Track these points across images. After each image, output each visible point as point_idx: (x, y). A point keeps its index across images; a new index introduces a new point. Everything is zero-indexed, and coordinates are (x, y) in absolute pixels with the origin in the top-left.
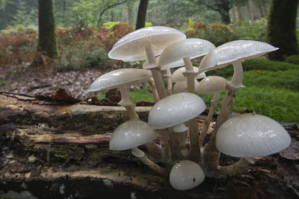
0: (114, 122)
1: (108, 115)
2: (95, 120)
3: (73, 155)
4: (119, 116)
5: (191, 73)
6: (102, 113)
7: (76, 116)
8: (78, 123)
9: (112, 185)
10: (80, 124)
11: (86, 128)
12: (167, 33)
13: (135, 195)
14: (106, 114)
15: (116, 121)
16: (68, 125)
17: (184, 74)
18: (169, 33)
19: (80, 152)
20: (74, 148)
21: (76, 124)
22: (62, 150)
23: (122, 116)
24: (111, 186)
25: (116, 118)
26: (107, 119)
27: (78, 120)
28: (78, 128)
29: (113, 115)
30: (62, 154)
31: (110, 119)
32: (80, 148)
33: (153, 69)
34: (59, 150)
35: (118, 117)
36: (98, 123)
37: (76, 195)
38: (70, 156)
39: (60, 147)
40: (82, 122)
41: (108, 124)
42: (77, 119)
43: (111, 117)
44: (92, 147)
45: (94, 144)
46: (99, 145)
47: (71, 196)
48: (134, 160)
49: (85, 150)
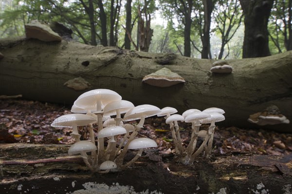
0: (55, 152)
1: (50, 148)
2: (39, 151)
3: (24, 170)
6: (44, 147)
7: (22, 149)
8: (23, 154)
11: (30, 157)
13: (75, 183)
14: (48, 148)
16: (14, 155)
20: (25, 166)
21: (22, 154)
22: (14, 169)
26: (49, 151)
28: (23, 157)
29: (54, 148)
30: (14, 171)
31: (51, 151)
32: (30, 167)
34: (11, 169)
35: (58, 149)
36: (41, 153)
37: (33, 188)
38: (21, 171)
39: (11, 167)
40: (27, 153)
41: (50, 154)
43: (52, 149)
44: (40, 165)
45: (42, 163)
46: (46, 164)
47: (28, 189)
48: (72, 169)
49: (34, 167)
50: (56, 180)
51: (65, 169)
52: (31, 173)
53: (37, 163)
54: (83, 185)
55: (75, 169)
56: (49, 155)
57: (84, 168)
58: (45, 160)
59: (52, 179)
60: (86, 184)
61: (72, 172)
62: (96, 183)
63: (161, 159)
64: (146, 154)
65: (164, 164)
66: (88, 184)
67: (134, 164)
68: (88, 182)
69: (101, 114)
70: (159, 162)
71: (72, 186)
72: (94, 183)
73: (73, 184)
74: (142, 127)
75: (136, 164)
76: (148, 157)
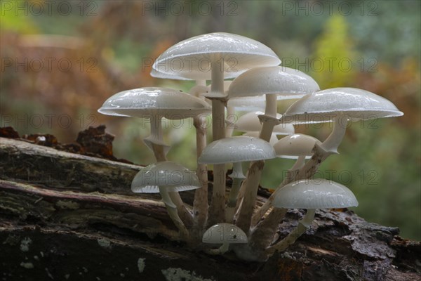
0: (106, 180)
1: (95, 168)
2: (68, 170)
3: (34, 210)
4: (116, 173)
5: (271, 118)
6: (81, 162)
7: (28, 156)
8: (31, 170)
9: (111, 247)
10: (36, 171)
11: (47, 181)
14: (90, 166)
15: (110, 179)
16: (11, 169)
17: (261, 117)
19: (48, 208)
20: (37, 201)
21: (28, 170)
22: (13, 201)
23: (122, 174)
24: (108, 248)
25: (111, 176)
26: (92, 173)
27: (33, 166)
28: (31, 178)
29: (105, 169)
30: (12, 206)
31: (96, 175)
32: (48, 204)
33: (217, 99)
34: (7, 200)
35: (113, 174)
36: (73, 176)
37: (52, 251)
38: (28, 210)
39: (7, 195)
40: (39, 170)
41: (93, 182)
42: (32, 162)
43: (100, 171)
44: (69, 204)
45: (74, 200)
46: (83, 203)
47: (42, 253)
48: (143, 231)
49: (55, 207)
50: (103, 245)
51: (126, 226)
52: (49, 220)
53: (62, 199)
54: (164, 272)
55: (151, 231)
56: (91, 186)
57: (173, 235)
58: (81, 195)
59: (95, 241)
60: (172, 270)
61: (143, 237)
62: (194, 273)
63: (392, 256)
64: (350, 232)
65: (396, 272)
66: (175, 273)
67: (306, 251)
68: (177, 268)
69: (222, 101)
70: (380, 262)
71: (138, 268)
72: (191, 273)
73: (141, 263)
74: (336, 151)
75: (311, 254)
76: (353, 241)
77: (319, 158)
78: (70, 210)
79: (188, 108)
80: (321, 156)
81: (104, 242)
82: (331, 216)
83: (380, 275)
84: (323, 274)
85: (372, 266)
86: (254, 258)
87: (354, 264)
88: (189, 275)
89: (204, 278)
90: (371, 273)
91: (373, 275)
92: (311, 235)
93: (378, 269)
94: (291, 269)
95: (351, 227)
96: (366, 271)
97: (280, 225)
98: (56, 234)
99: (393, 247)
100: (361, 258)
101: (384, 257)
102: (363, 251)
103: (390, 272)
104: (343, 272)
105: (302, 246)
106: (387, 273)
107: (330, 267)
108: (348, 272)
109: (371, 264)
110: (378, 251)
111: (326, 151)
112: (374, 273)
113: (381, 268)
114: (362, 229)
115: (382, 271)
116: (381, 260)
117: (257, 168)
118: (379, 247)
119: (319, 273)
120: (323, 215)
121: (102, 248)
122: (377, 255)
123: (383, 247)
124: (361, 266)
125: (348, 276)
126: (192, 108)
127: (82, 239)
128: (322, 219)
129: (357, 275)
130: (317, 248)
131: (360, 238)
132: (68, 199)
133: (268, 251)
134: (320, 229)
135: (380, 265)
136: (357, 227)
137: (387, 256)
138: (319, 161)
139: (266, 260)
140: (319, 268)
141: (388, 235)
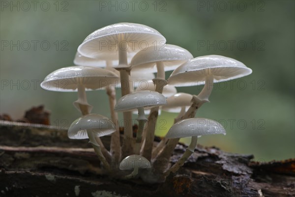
0: (48, 139)
1: (39, 132)
2: (20, 134)
4: (54, 133)
6: (29, 128)
9: (55, 180)
12: (149, 33)
13: (79, 187)
14: (36, 130)
15: (50, 138)
18: (150, 33)
19: (8, 159)
20: (1, 154)
23: (58, 134)
24: (53, 181)
25: (50, 136)
26: (37, 135)
31: (40, 136)
32: (8, 155)
33: (123, 69)
37: (14, 186)
43: (43, 133)
44: (24, 155)
45: (26, 152)
46: (33, 154)
47: (7, 188)
48: (76, 169)
49: (13, 157)
50: (49, 179)
53: (18, 152)
54: (94, 194)
55: (81, 169)
56: (37, 144)
57: (98, 170)
58: (31, 149)
59: (44, 177)
60: (99, 192)
61: (77, 173)
62: (115, 193)
63: (250, 172)
64: (220, 159)
65: (254, 183)
66: (101, 194)
67: (191, 174)
68: (102, 190)
69: (127, 71)
70: (242, 176)
71: (75, 193)
72: (112, 193)
73: (77, 189)
74: (207, 100)
75: (194, 175)
76: (222, 164)
77: (196, 106)
78: (23, 159)
79: (104, 76)
80: (198, 104)
81: (50, 176)
82: (205, 150)
83: (244, 185)
84: (205, 186)
85: (238, 179)
86: (155, 180)
87: (225, 178)
88: (111, 195)
89: (122, 196)
90: (237, 183)
91: (239, 185)
92: (193, 163)
93: (242, 181)
94: (182, 184)
95: (220, 156)
96: (234, 183)
97: (171, 158)
98: (16, 174)
99: (251, 167)
100: (230, 174)
101: (245, 173)
102: (230, 170)
103: (250, 183)
104: (219, 183)
105: (188, 171)
106: (248, 183)
107: (209, 181)
108: (222, 184)
109: (237, 178)
110: (241, 170)
111: (201, 100)
112: (239, 184)
113: (244, 180)
114: (228, 157)
115: (245, 182)
116: (244, 175)
117: (154, 116)
118: (241, 167)
119: (202, 185)
120: (200, 150)
121: (49, 181)
122: (240, 172)
123: (244, 168)
124: (230, 179)
125: (223, 186)
126: (107, 76)
127: (35, 176)
128: (200, 152)
129: (228, 185)
130: (198, 171)
131: (227, 162)
132: (22, 152)
133: (165, 174)
134: (199, 159)
135: (243, 178)
136: (225, 156)
137: (247, 172)
138: (197, 108)
139: (164, 181)
140: (202, 182)
141: (246, 160)
